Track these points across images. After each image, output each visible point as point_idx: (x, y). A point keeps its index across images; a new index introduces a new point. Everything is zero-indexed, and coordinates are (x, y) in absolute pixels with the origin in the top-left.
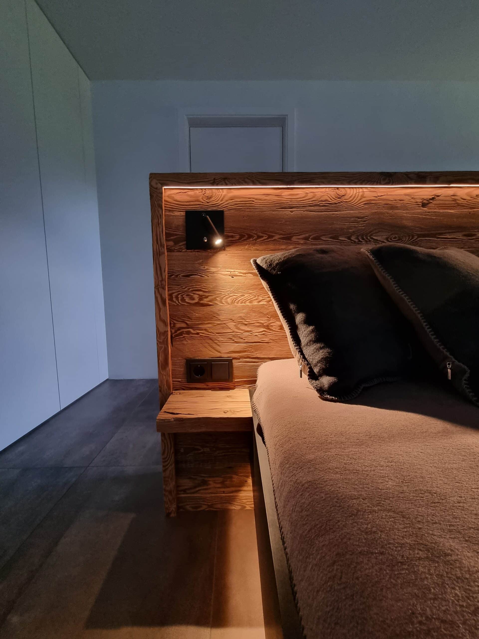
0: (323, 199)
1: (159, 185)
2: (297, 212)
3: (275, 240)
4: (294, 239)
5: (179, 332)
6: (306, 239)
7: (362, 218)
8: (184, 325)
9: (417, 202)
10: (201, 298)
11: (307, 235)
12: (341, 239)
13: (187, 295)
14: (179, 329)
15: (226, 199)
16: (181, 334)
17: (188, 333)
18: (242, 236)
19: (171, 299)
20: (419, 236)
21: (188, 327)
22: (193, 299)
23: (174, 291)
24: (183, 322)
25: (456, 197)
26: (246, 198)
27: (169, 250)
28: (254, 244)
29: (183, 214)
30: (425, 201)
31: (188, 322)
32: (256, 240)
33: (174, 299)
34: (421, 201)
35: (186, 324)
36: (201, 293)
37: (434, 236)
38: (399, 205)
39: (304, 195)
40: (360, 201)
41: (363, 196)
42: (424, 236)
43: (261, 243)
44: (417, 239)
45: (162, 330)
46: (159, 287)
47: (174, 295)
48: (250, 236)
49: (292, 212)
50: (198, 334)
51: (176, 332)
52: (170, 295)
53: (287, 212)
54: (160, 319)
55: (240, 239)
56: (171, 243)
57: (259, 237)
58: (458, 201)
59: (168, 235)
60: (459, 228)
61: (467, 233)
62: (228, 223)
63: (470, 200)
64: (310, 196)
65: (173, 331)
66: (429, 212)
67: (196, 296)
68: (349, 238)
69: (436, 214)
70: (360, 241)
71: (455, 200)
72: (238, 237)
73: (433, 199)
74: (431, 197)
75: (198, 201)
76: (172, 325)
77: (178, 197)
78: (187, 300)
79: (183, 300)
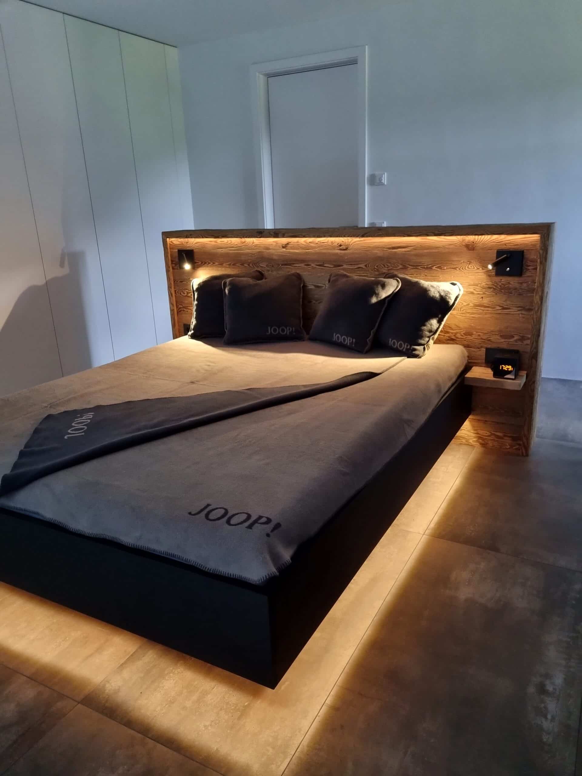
0: (236, 243)
1: (166, 238)
2: (224, 251)
3: (216, 265)
4: (224, 264)
5: (180, 310)
6: (230, 265)
7: (254, 254)
8: (182, 307)
9: (279, 246)
10: (188, 293)
11: (230, 263)
12: (245, 265)
13: (182, 292)
14: (181, 308)
15: (194, 243)
16: (181, 311)
17: (184, 310)
18: (202, 263)
19: (175, 293)
20: (282, 265)
21: (184, 307)
22: (184, 294)
23: (177, 289)
24: (181, 305)
25: (298, 243)
26: (202, 243)
27: (173, 268)
28: (208, 267)
29: (177, 250)
30: (283, 246)
31: (184, 305)
32: (208, 264)
33: (177, 293)
34: (281, 245)
35: (183, 306)
36: (187, 291)
37: (290, 265)
38: (271, 247)
39: (226, 242)
40: (252, 245)
41: (253, 243)
42: (286, 265)
43: (211, 266)
44: (281, 267)
45: (172, 308)
46: (169, 287)
47: (177, 291)
48: (205, 263)
49: (222, 250)
50: (188, 311)
51: (179, 309)
52: (175, 291)
53: (220, 251)
54: (171, 303)
55: (201, 264)
56: (174, 265)
57: (209, 263)
58: (300, 246)
59: (172, 261)
60: (302, 261)
61: (306, 264)
62: (196, 256)
63: (306, 245)
64: (229, 242)
65: (178, 309)
66: (286, 252)
67: (185, 292)
68: (249, 265)
69: (289, 253)
70: (253, 267)
71: (298, 245)
72: (200, 263)
73: (288, 244)
74: (286, 243)
75: (182, 244)
76: (177, 306)
77: (175, 242)
78: (182, 294)
79: (180, 294)
